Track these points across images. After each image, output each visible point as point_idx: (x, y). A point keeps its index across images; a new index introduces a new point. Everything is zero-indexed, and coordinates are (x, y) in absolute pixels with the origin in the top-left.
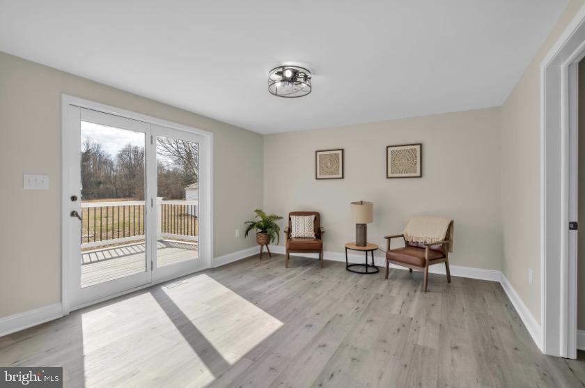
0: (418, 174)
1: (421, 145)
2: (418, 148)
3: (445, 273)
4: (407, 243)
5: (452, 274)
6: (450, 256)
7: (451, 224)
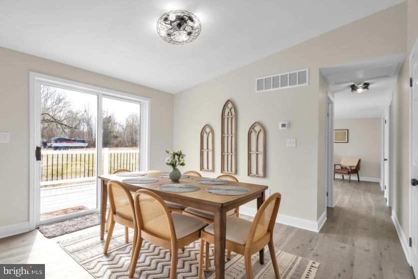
0: (346, 141)
1: (348, 130)
2: (346, 131)
3: (357, 179)
4: (342, 168)
5: (360, 180)
6: (359, 172)
7: (360, 160)
